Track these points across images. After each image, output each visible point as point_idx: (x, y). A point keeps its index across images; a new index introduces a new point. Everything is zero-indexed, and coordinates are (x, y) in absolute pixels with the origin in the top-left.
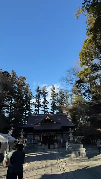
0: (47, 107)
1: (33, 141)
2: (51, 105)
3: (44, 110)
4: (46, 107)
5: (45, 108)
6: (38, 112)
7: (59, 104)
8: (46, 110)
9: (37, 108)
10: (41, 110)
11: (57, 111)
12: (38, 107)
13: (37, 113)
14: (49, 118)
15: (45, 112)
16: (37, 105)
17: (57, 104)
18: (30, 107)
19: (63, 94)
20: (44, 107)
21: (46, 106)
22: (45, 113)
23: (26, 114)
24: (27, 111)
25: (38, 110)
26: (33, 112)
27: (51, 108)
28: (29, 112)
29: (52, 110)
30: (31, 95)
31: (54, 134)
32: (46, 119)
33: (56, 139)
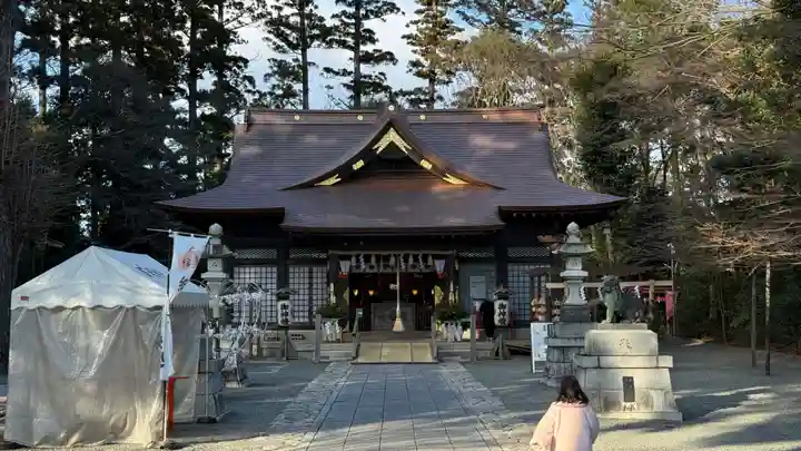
0: (373, 41)
1: (284, 307)
2: (413, 30)
3: (351, 67)
4: (368, 48)
5: (355, 49)
6: (298, 87)
7: (484, 17)
8: (365, 69)
9: (294, 47)
10: (328, 70)
11: (465, 80)
12: (303, 45)
13: (289, 93)
14: (401, 144)
15: (359, 86)
16: (288, 26)
17: (466, 18)
18: (225, 36)
20: (350, 41)
21: (370, 37)
22: (356, 97)
23: (196, 97)
24: (206, 74)
25: (301, 73)
26: (251, 80)
27: (415, 57)
28: (222, 85)
29: (419, 74)
31: (443, 262)
32: (377, 149)
33: (451, 298)
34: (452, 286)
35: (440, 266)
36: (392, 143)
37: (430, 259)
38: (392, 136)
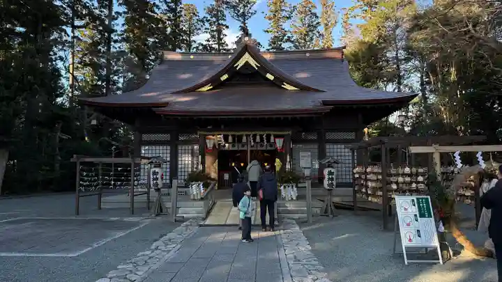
14: (253, 63)
19: (315, 15)
30: (195, 18)
31: (282, 140)
32: (237, 66)
33: (288, 166)
34: (288, 157)
35: (279, 143)
36: (247, 62)
37: (272, 138)
38: (247, 58)
